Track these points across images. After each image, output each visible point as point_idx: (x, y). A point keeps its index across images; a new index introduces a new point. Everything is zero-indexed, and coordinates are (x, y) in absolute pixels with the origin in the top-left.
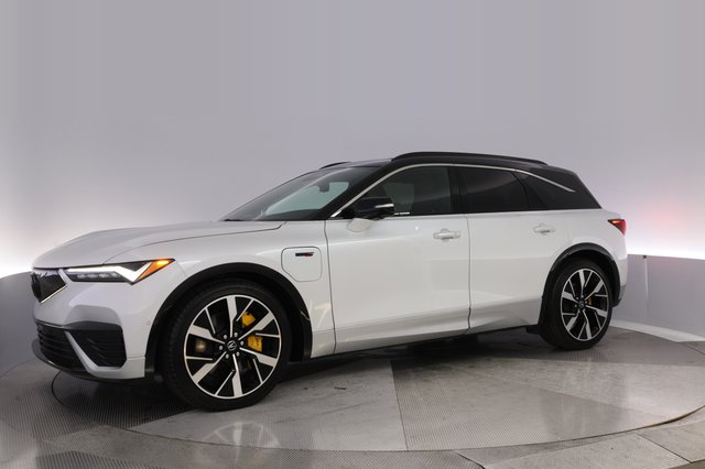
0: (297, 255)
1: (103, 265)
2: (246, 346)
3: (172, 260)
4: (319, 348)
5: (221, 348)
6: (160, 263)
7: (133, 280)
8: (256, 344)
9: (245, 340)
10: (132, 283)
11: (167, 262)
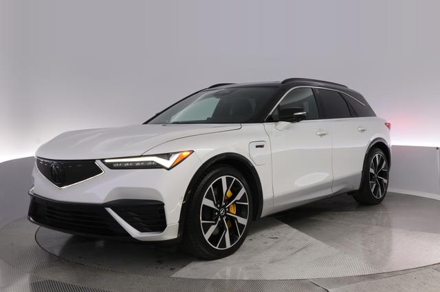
0: (257, 147)
1: (141, 156)
2: (229, 212)
3: (192, 152)
4: (266, 210)
5: (217, 213)
6: (185, 154)
7: (168, 166)
8: (233, 210)
9: (229, 208)
10: (168, 169)
11: (188, 153)
